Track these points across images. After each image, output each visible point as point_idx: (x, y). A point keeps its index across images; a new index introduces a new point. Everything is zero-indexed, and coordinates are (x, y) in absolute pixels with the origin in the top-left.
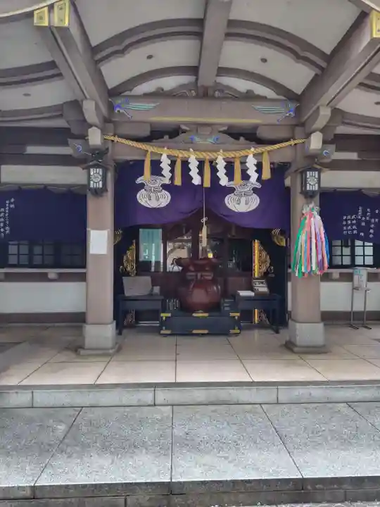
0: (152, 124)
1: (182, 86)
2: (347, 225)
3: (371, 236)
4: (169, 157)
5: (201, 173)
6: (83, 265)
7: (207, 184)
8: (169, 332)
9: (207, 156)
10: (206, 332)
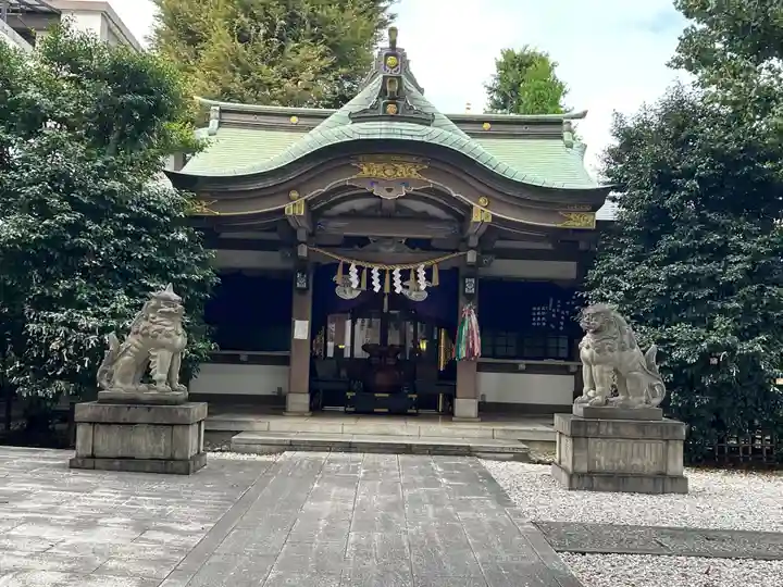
0: (345, 237)
1: (370, 207)
2: (537, 316)
3: (561, 328)
4: (357, 267)
5: (382, 282)
6: (288, 348)
7: (387, 290)
8: (352, 409)
9: (388, 268)
10: (386, 410)
